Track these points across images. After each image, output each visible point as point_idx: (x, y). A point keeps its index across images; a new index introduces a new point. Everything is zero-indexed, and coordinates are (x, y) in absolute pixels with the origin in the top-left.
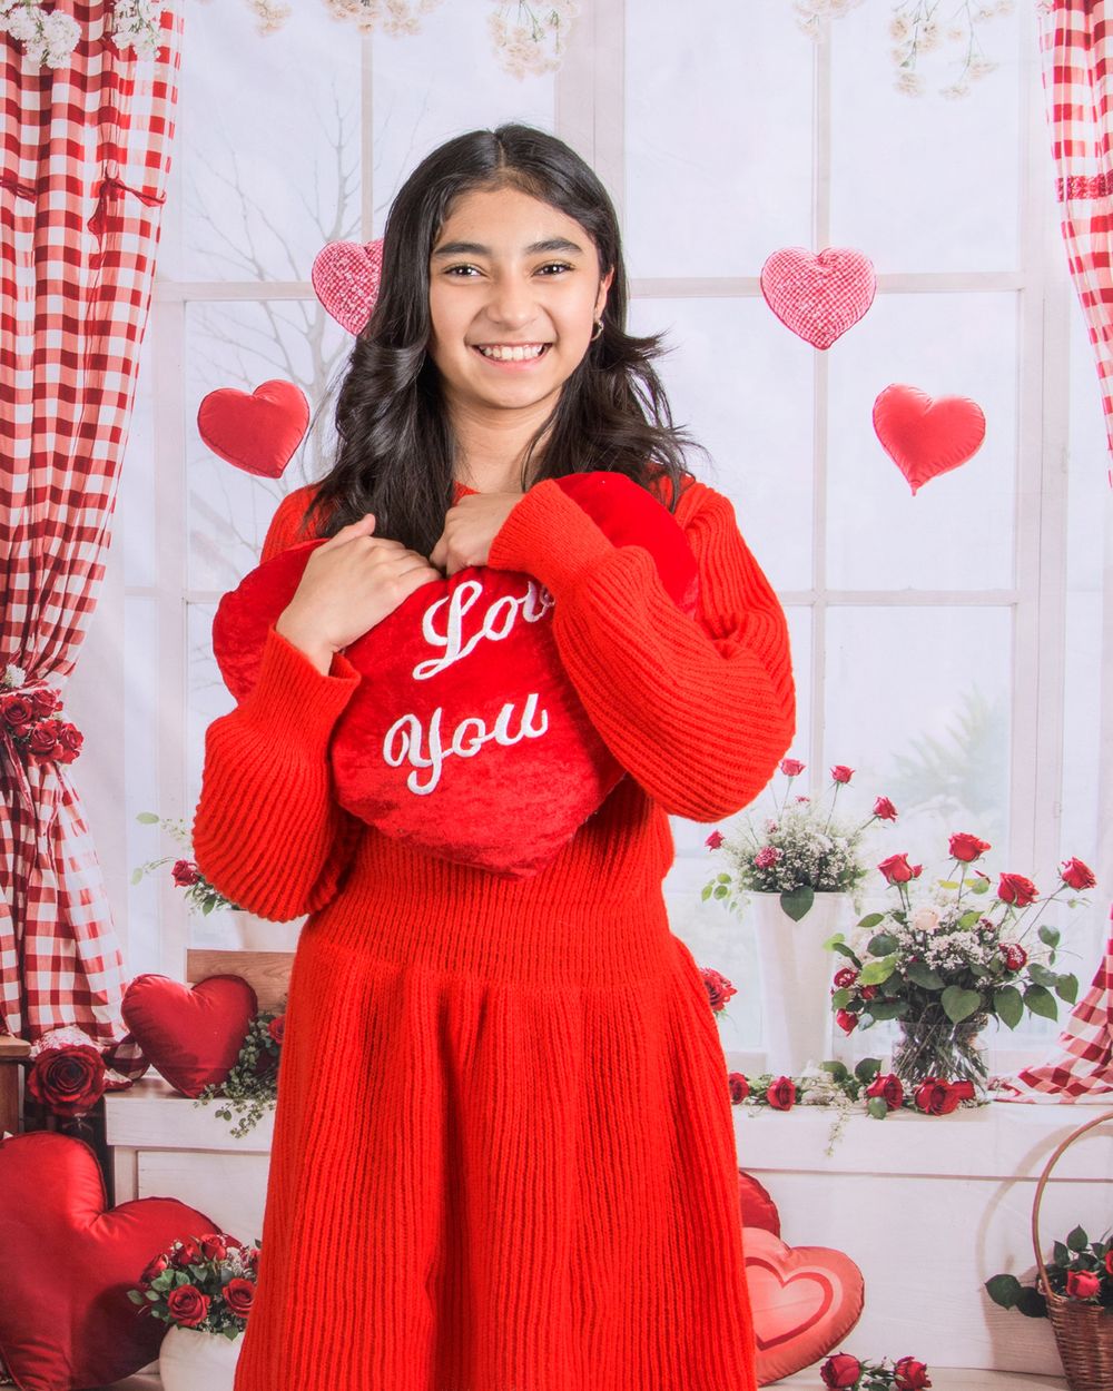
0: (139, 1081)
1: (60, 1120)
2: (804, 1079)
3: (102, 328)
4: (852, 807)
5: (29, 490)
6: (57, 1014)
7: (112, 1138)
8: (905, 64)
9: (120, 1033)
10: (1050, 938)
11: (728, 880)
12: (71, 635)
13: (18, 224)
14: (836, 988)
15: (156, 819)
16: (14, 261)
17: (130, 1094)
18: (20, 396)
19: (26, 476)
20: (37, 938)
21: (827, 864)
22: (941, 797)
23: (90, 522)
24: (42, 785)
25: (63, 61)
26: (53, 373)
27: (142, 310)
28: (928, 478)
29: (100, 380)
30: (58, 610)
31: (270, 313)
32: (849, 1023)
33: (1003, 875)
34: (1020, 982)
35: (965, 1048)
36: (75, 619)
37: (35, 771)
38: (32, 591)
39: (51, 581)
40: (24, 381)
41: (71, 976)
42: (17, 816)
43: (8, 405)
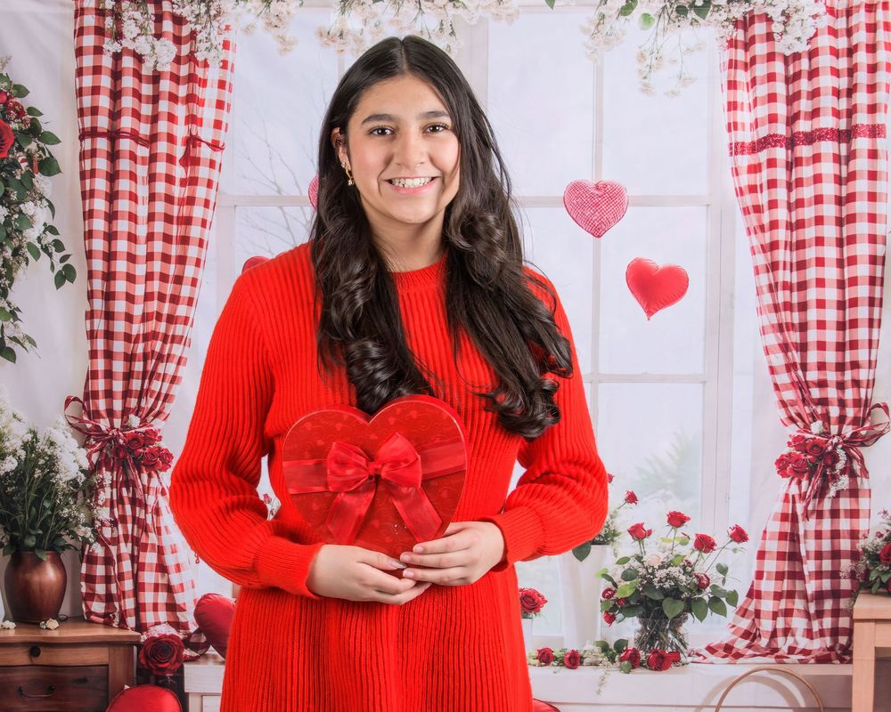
0: (204, 656)
1: (157, 678)
2: (585, 651)
3: (187, 221)
5: (144, 314)
6: (156, 616)
7: (188, 688)
8: (645, 78)
9: (193, 628)
10: (723, 570)
12: (167, 398)
13: (139, 160)
14: (603, 599)
16: (136, 182)
17: (198, 663)
18: (138, 260)
19: (142, 305)
20: (145, 573)
22: (662, 491)
23: (178, 333)
24: (149, 484)
25: (166, 67)
26: (158, 246)
27: (210, 211)
28: (657, 311)
29: (185, 251)
30: (160, 383)
31: (284, 213)
32: (610, 619)
33: (697, 535)
34: (706, 595)
35: (676, 633)
36: (169, 388)
37: (145, 476)
38: (145, 372)
39: (156, 366)
40: (141, 250)
41: (165, 594)
42: (135, 502)
43: (131, 264)
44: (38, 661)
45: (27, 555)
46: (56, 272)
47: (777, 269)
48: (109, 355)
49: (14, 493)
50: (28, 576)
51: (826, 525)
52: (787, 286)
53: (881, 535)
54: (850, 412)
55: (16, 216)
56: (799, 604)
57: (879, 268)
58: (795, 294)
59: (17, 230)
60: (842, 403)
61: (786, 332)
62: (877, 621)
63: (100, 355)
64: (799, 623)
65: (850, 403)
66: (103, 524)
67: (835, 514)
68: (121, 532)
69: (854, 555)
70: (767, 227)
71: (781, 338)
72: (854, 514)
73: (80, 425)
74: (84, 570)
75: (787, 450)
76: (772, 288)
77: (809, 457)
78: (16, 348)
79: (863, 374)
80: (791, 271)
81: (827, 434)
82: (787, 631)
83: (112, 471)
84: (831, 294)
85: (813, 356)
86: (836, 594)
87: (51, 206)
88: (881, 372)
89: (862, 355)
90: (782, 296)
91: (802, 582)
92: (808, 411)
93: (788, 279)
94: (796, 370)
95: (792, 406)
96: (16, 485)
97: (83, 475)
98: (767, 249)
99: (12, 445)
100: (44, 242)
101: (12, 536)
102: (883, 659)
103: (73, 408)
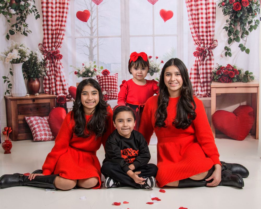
0: (71, 100)
1: (61, 105)
3: (64, 4)
4: (158, 62)
5: (55, 24)
6: (60, 92)
7: (68, 107)
9: (68, 94)
12: (61, 43)
15: (72, 66)
17: (70, 102)
18: (54, 13)
20: (57, 82)
21: (155, 69)
23: (63, 28)
26: (58, 9)
27: (69, 1)
28: (167, 20)
29: (64, 10)
30: (59, 40)
36: (61, 41)
37: (57, 61)
38: (56, 37)
39: (58, 36)
40: (54, 10)
41: (62, 87)
42: (55, 66)
43: (52, 14)
44: (35, 102)
45: (31, 79)
46: (36, 16)
47: (192, 11)
48: (48, 34)
49: (28, 65)
50: (32, 84)
51: (205, 67)
52: (195, 14)
53: (216, 69)
54: (209, 42)
55: (27, 4)
56: (199, 84)
57: (214, 10)
58: (196, 16)
59: (27, 7)
60: (207, 40)
61: (195, 25)
62: (216, 88)
63: (46, 34)
64: (199, 89)
65: (209, 40)
66: (48, 72)
67: (206, 64)
68: (52, 73)
69: (211, 73)
70: (190, 1)
71: (194, 26)
72: (210, 64)
73: (42, 50)
74: (44, 82)
75: (196, 51)
76: (191, 15)
77: (200, 52)
78: (28, 33)
79: (212, 33)
80: (195, 11)
81: (204, 47)
83: (49, 60)
84: (204, 16)
85: (201, 30)
86: (207, 82)
87: (34, 1)
88: (216, 33)
89: (211, 29)
90: (194, 17)
91: (200, 79)
92: (200, 42)
93: (195, 13)
94: (197, 33)
95: (196, 41)
97: (43, 61)
98: (190, 6)
99: (27, 55)
100: (33, 9)
101: (28, 75)
102: (218, 96)
103: (41, 46)
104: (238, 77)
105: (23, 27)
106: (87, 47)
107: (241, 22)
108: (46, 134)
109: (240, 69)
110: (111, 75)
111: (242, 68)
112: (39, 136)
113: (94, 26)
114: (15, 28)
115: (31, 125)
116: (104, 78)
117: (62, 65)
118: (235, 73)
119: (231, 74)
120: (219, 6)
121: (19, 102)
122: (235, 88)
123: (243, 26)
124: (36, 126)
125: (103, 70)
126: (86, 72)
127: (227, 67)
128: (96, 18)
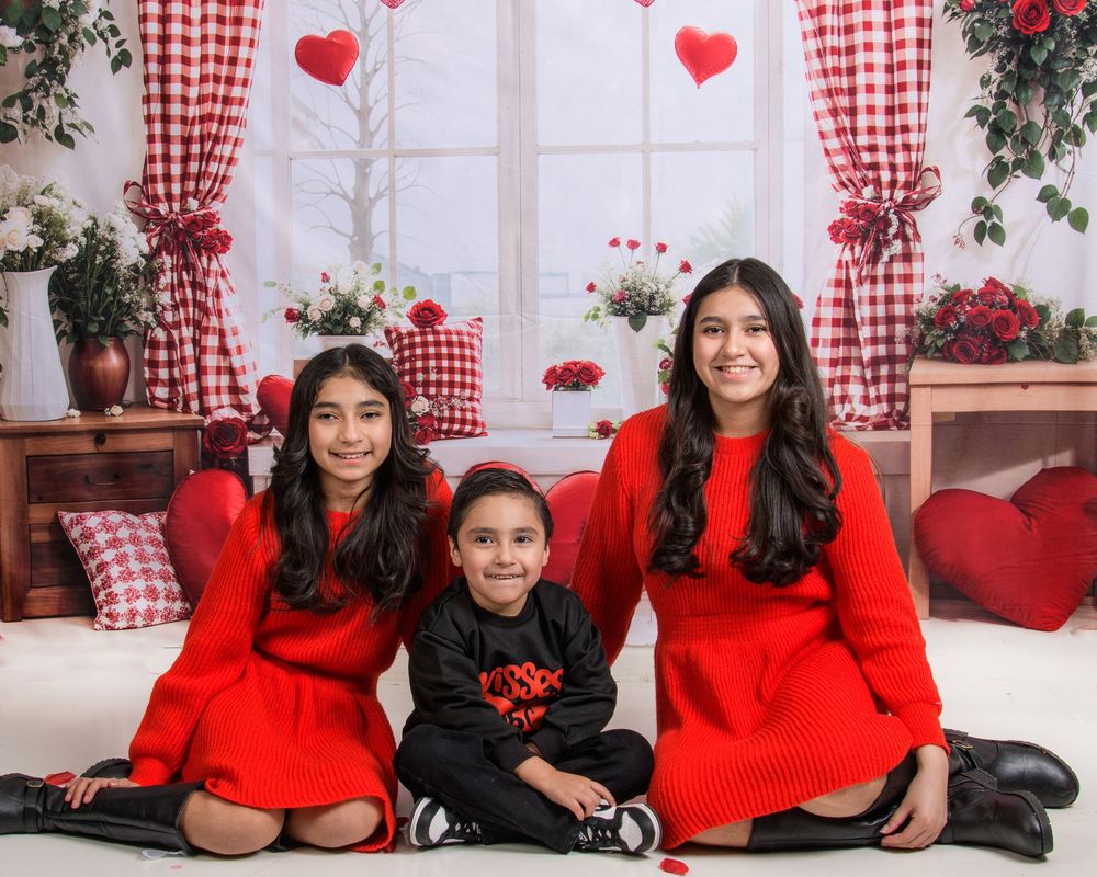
0: (268, 438)
1: (222, 462)
3: (239, 2)
4: (667, 267)
5: (199, 96)
6: (219, 400)
7: (253, 471)
9: (256, 410)
11: (599, 309)
12: (225, 179)
14: (661, 370)
15: (275, 284)
17: (261, 445)
18: (193, 42)
19: (198, 88)
20: (208, 356)
21: (654, 299)
23: (234, 114)
24: (209, 267)
26: (212, 28)
28: (706, 78)
29: (239, 32)
30: (217, 164)
36: (227, 169)
37: (205, 259)
38: (202, 154)
39: (213, 147)
40: (195, 33)
41: (228, 377)
42: (195, 285)
43: (186, 47)
44: (103, 449)
45: (90, 342)
46: (112, 57)
47: (825, 34)
48: (166, 139)
49: (75, 280)
50: (92, 363)
51: (880, 290)
52: (836, 51)
53: (935, 299)
54: (901, 176)
55: (71, 2)
56: (855, 371)
57: (926, 30)
58: (843, 58)
59: (72, 16)
60: (893, 168)
61: (835, 98)
62: (933, 386)
63: (158, 139)
64: (855, 390)
65: (901, 167)
66: (164, 309)
67: (888, 279)
68: (182, 317)
69: (909, 320)
71: (830, 103)
72: (907, 278)
73: (140, 210)
74: (146, 356)
75: (839, 216)
76: (821, 54)
77: (861, 222)
78: (75, 134)
79: (913, 138)
80: (839, 35)
81: (878, 199)
82: (844, 399)
83: (172, 256)
84: (879, 58)
85: (863, 121)
86: (891, 359)
88: (931, 136)
89: (912, 118)
90: (830, 61)
91: (857, 348)
92: (859, 176)
93: (836, 44)
94: (846, 134)
95: (843, 171)
96: (77, 272)
97: (143, 260)
98: (815, 14)
99: (73, 232)
101: (74, 324)
102: (940, 424)
103: (133, 193)
104: (1034, 338)
105: (53, 109)
106: (344, 196)
107: (1050, 84)
108: (152, 594)
109: (1043, 303)
110: (452, 328)
111: (1055, 298)
112: (121, 598)
113: (376, 102)
114: (16, 112)
115: (84, 548)
116: (418, 339)
117: (228, 277)
118: (1022, 318)
119: (1004, 322)
120: (950, 12)
121: (31, 446)
122: (1019, 391)
123: (1060, 107)
124: (108, 556)
125: (415, 302)
126: (339, 313)
127: (982, 293)
128: (386, 65)
